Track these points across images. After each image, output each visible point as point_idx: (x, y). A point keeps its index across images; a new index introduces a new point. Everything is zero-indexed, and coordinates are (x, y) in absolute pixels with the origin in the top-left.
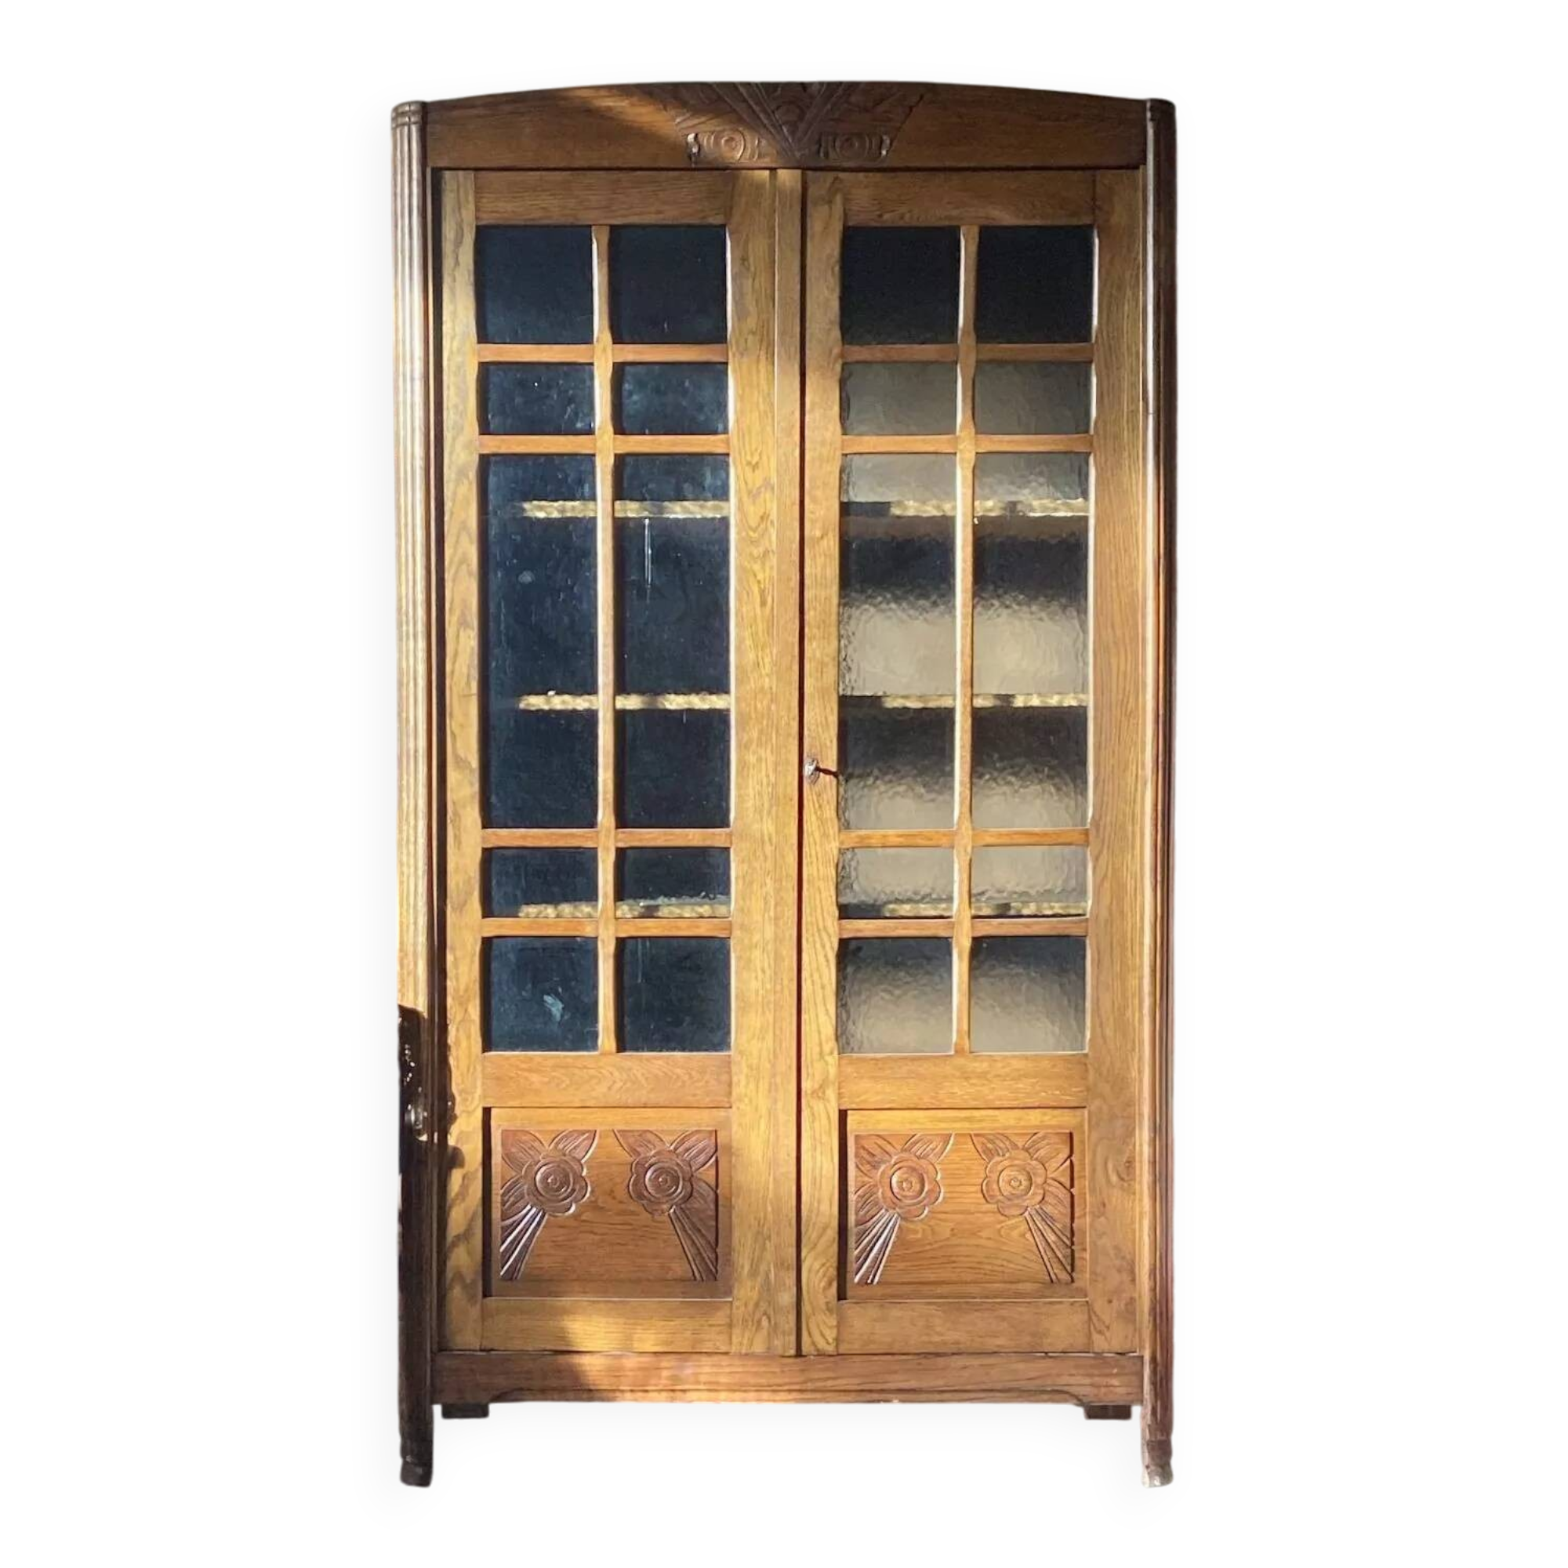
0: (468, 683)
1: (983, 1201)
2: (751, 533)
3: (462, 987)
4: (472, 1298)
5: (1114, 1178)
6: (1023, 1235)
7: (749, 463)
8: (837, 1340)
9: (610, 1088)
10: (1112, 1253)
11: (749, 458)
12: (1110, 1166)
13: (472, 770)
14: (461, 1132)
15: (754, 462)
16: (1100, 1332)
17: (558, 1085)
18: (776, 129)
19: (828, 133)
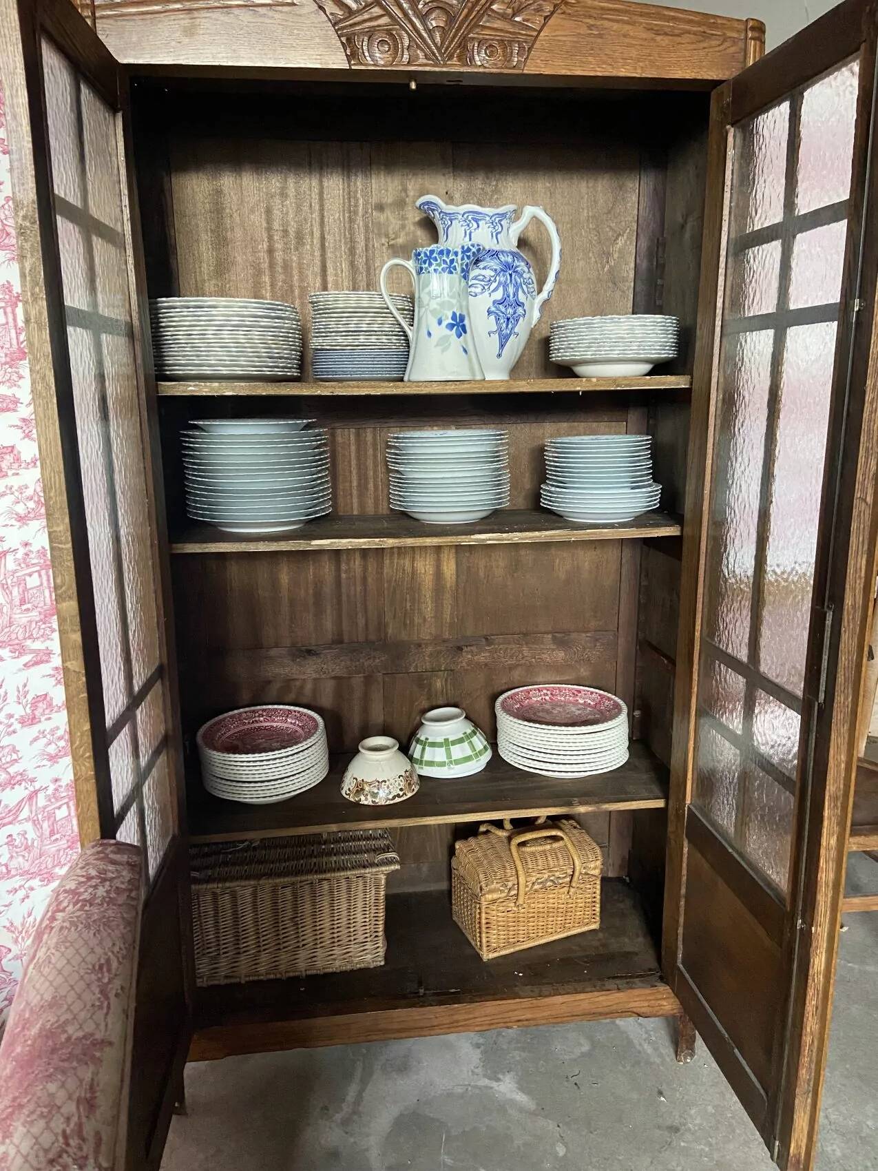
18: (425, 35)
19: (473, 39)
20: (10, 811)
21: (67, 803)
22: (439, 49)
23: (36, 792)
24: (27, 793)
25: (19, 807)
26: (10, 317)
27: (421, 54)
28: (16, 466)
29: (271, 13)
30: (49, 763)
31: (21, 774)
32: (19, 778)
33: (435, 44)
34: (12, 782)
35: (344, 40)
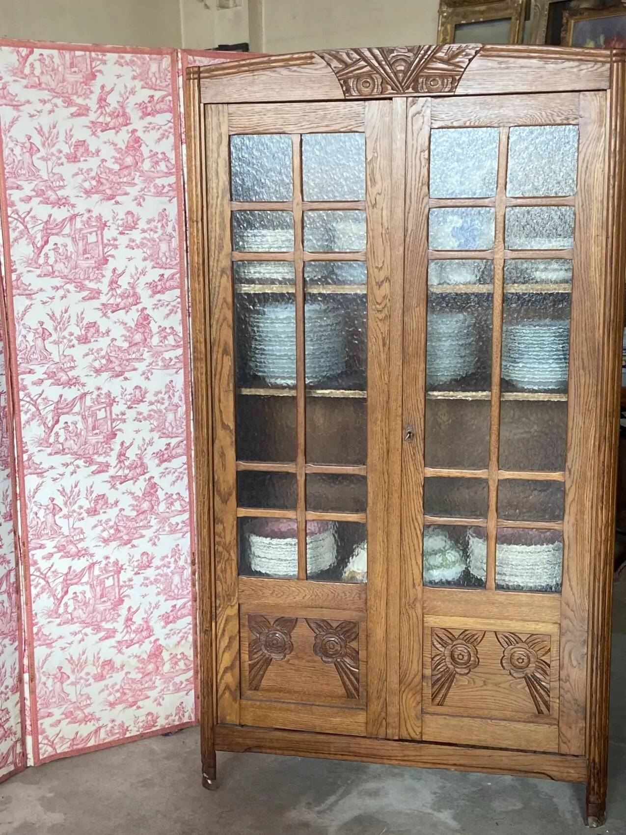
0: (228, 384)
1: (502, 668)
2: (378, 306)
3: (227, 542)
4: (235, 699)
5: (575, 663)
6: (523, 688)
7: (377, 267)
8: (421, 733)
9: (303, 598)
10: (572, 702)
11: (376, 265)
12: (573, 657)
13: (231, 431)
14: (228, 616)
15: (380, 266)
16: (565, 743)
17: (277, 595)
18: (392, 75)
19: (422, 76)
20: (76, 575)
21: (113, 576)
22: (400, 84)
23: (93, 564)
24: (87, 564)
25: (82, 574)
26: (100, 237)
27: (389, 87)
28: (96, 335)
29: (299, 69)
30: (103, 545)
31: (85, 550)
32: (83, 552)
33: (398, 80)
34: (80, 554)
35: (342, 82)
